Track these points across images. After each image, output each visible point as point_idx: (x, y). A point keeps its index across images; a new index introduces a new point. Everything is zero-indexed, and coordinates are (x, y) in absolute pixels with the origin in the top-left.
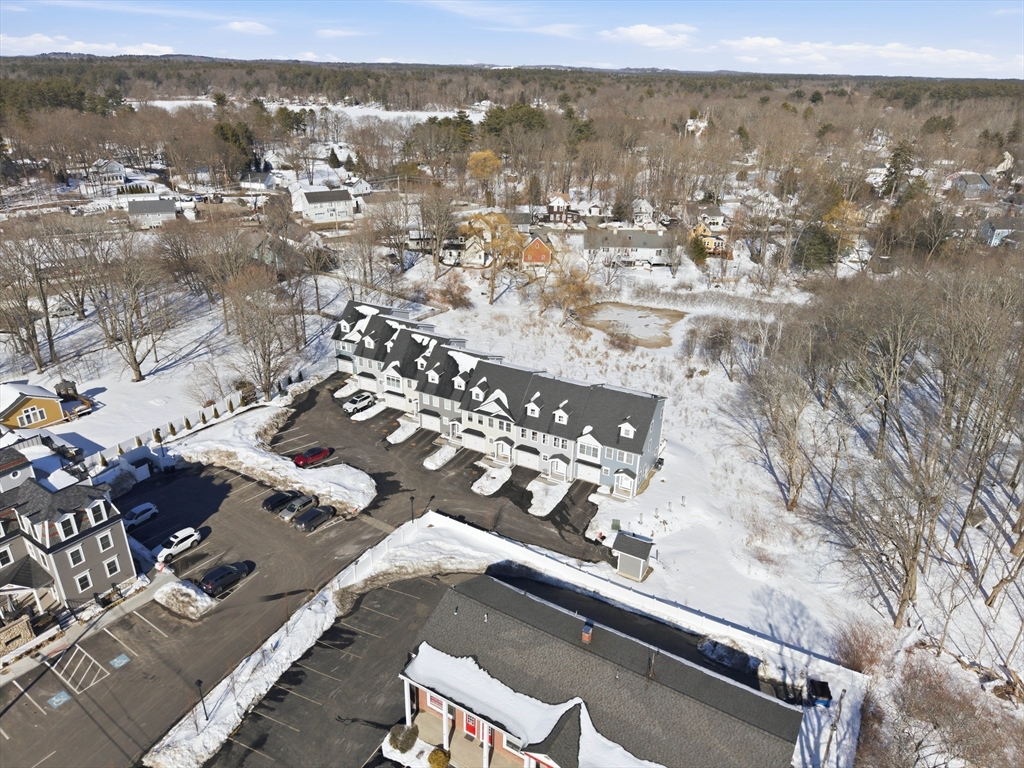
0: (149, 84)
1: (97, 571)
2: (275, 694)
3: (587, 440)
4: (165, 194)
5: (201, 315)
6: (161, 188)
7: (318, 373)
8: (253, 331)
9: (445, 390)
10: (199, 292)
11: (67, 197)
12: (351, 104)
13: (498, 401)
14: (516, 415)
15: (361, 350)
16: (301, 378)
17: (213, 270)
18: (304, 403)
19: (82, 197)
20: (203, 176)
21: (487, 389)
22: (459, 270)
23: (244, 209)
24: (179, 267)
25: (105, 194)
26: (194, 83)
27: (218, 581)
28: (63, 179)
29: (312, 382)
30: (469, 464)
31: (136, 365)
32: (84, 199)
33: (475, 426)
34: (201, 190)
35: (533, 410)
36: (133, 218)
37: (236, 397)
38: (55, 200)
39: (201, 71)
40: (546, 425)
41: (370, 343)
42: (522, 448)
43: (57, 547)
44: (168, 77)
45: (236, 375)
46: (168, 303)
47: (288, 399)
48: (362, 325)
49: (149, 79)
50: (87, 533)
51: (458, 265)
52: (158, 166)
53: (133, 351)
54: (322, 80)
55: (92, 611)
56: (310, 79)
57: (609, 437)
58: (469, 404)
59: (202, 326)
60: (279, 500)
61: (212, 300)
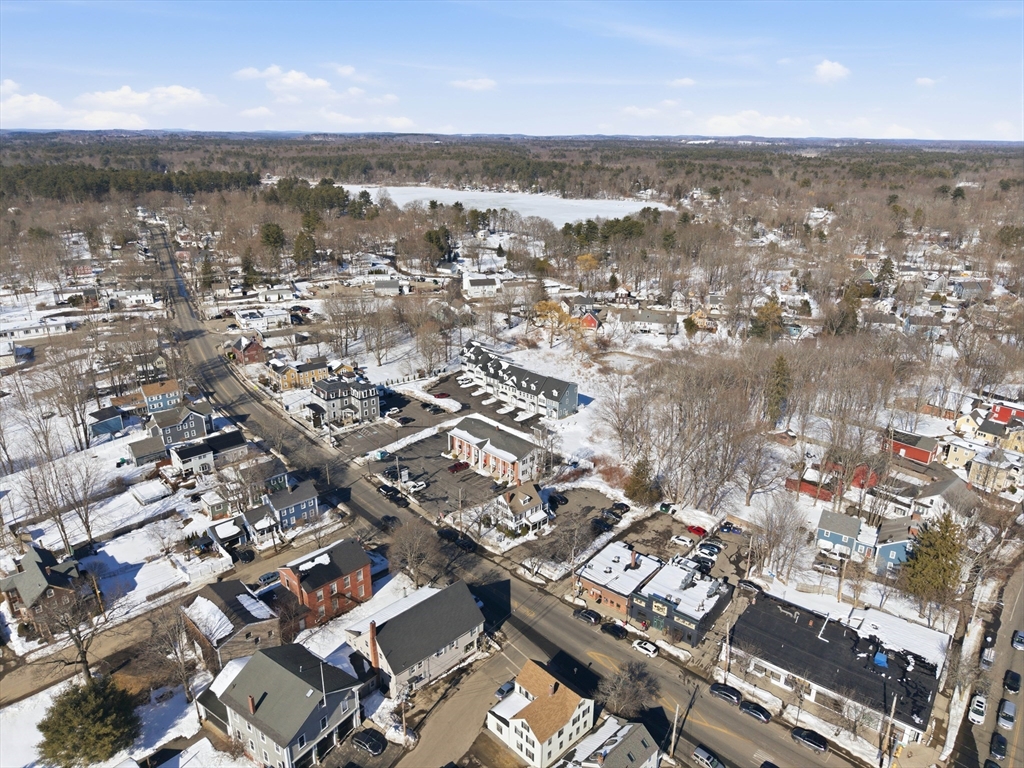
0: (386, 173)
1: (370, 411)
2: (416, 443)
3: (541, 396)
4: (393, 274)
5: (406, 343)
6: (391, 270)
7: (452, 370)
8: (427, 350)
9: (495, 376)
10: (407, 332)
11: (342, 274)
12: (536, 192)
13: (512, 381)
14: (518, 386)
15: (470, 360)
16: (444, 371)
17: (414, 321)
18: (443, 380)
19: (349, 275)
20: (416, 262)
21: (510, 376)
22: (542, 329)
23: (437, 286)
24: (400, 318)
25: (361, 274)
26: (419, 173)
27: (405, 421)
28: (341, 263)
29: (449, 373)
30: (500, 404)
31: (379, 359)
32: (350, 276)
33: (504, 390)
34: (414, 272)
35: (524, 384)
36: (378, 290)
37: (417, 375)
38: (336, 276)
39: (425, 162)
40: (528, 390)
41: (473, 357)
42: (520, 399)
43: (361, 399)
44: (401, 167)
45: (419, 368)
46: (393, 335)
47: (438, 378)
48: (472, 349)
49: (386, 169)
50: (369, 397)
51: (542, 326)
52: (390, 253)
53: (379, 354)
54: (516, 170)
55: (367, 422)
56: (508, 169)
57: (549, 396)
58: (502, 381)
59: (406, 347)
60: (425, 405)
61: (412, 336)
